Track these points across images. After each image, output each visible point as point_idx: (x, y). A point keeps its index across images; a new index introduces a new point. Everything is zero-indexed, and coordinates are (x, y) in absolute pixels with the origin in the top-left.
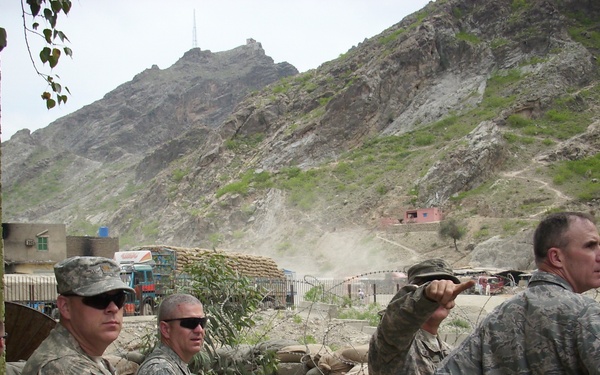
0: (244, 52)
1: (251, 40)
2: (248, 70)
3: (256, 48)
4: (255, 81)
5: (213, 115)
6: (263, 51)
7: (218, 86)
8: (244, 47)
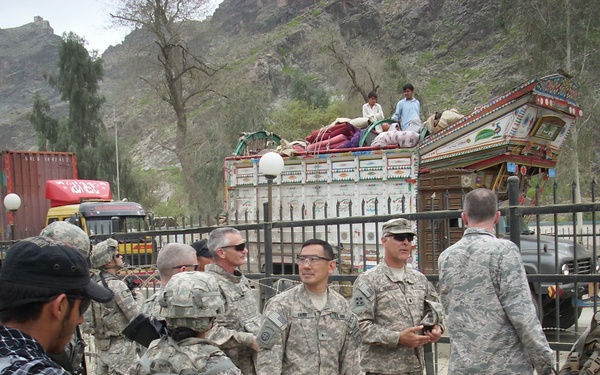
0: (33, 30)
1: (39, 17)
2: (39, 48)
3: (45, 27)
4: (46, 59)
5: (5, 91)
6: (52, 30)
7: (10, 63)
8: (32, 25)
